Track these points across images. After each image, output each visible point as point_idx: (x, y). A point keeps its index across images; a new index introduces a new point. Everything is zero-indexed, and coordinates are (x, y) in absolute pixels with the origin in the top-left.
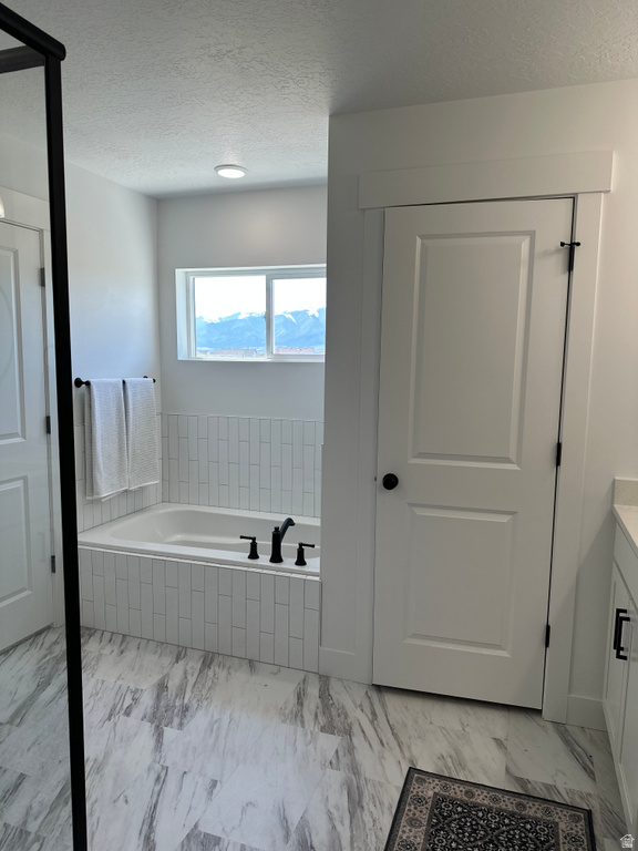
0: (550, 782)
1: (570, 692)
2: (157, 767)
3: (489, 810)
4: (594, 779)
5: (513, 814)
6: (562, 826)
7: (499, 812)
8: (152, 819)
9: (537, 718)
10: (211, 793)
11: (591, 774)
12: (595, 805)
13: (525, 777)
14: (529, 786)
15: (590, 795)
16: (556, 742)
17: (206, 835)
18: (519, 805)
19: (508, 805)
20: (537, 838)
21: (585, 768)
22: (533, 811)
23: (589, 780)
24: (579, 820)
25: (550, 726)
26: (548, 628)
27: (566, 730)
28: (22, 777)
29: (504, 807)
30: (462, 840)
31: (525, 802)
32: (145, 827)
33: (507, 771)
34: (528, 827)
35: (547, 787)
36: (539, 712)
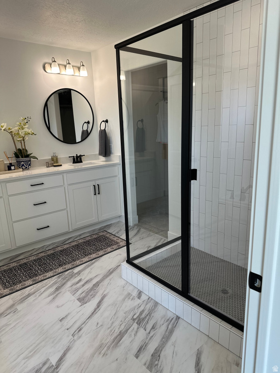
2: (76, 338)
8: (93, 313)
10: (66, 316)
17: (80, 302)
28: (137, 356)
32: (97, 311)
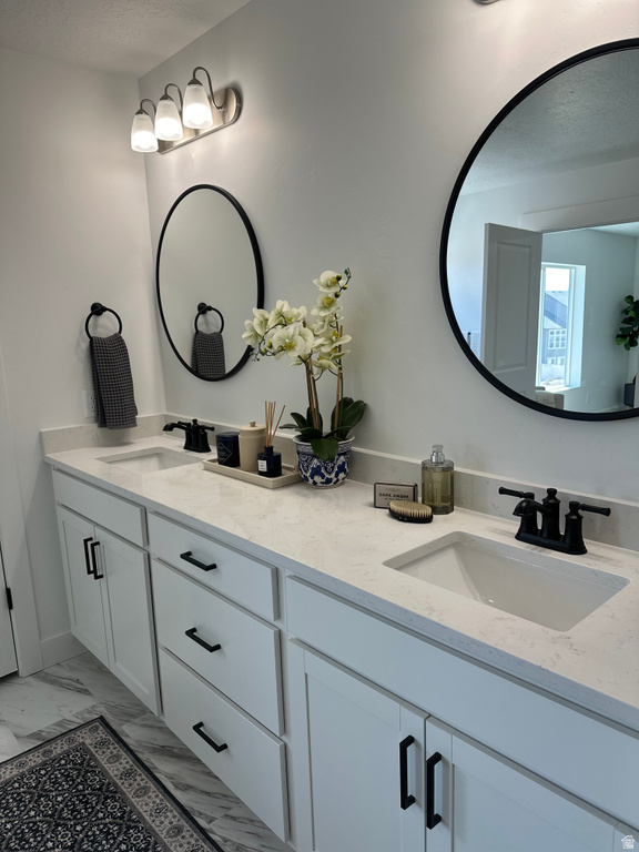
0: (59, 719)
1: (41, 639)
3: (22, 776)
4: (90, 694)
5: (45, 764)
6: (88, 742)
7: (32, 771)
9: (16, 680)
11: (85, 692)
12: (102, 710)
13: (36, 730)
14: (43, 734)
15: (94, 706)
16: (45, 688)
18: (44, 754)
19: (36, 760)
20: (75, 764)
21: (80, 691)
22: (58, 749)
23: (88, 697)
24: (97, 728)
25: (30, 679)
26: (8, 591)
27: (46, 674)
29: (33, 764)
30: (13, 816)
31: (48, 748)
33: (17, 736)
34: (63, 762)
35: (59, 724)
36: (15, 674)
